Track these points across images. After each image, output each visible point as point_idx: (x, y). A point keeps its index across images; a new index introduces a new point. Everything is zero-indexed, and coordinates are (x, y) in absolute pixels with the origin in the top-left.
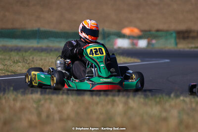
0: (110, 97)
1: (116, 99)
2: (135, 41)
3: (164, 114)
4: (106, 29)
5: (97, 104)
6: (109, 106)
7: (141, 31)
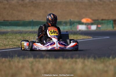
0: (74, 59)
1: (78, 60)
2: (89, 26)
3: (106, 69)
4: (72, 20)
5: (66, 63)
6: (74, 65)
7: (93, 20)
